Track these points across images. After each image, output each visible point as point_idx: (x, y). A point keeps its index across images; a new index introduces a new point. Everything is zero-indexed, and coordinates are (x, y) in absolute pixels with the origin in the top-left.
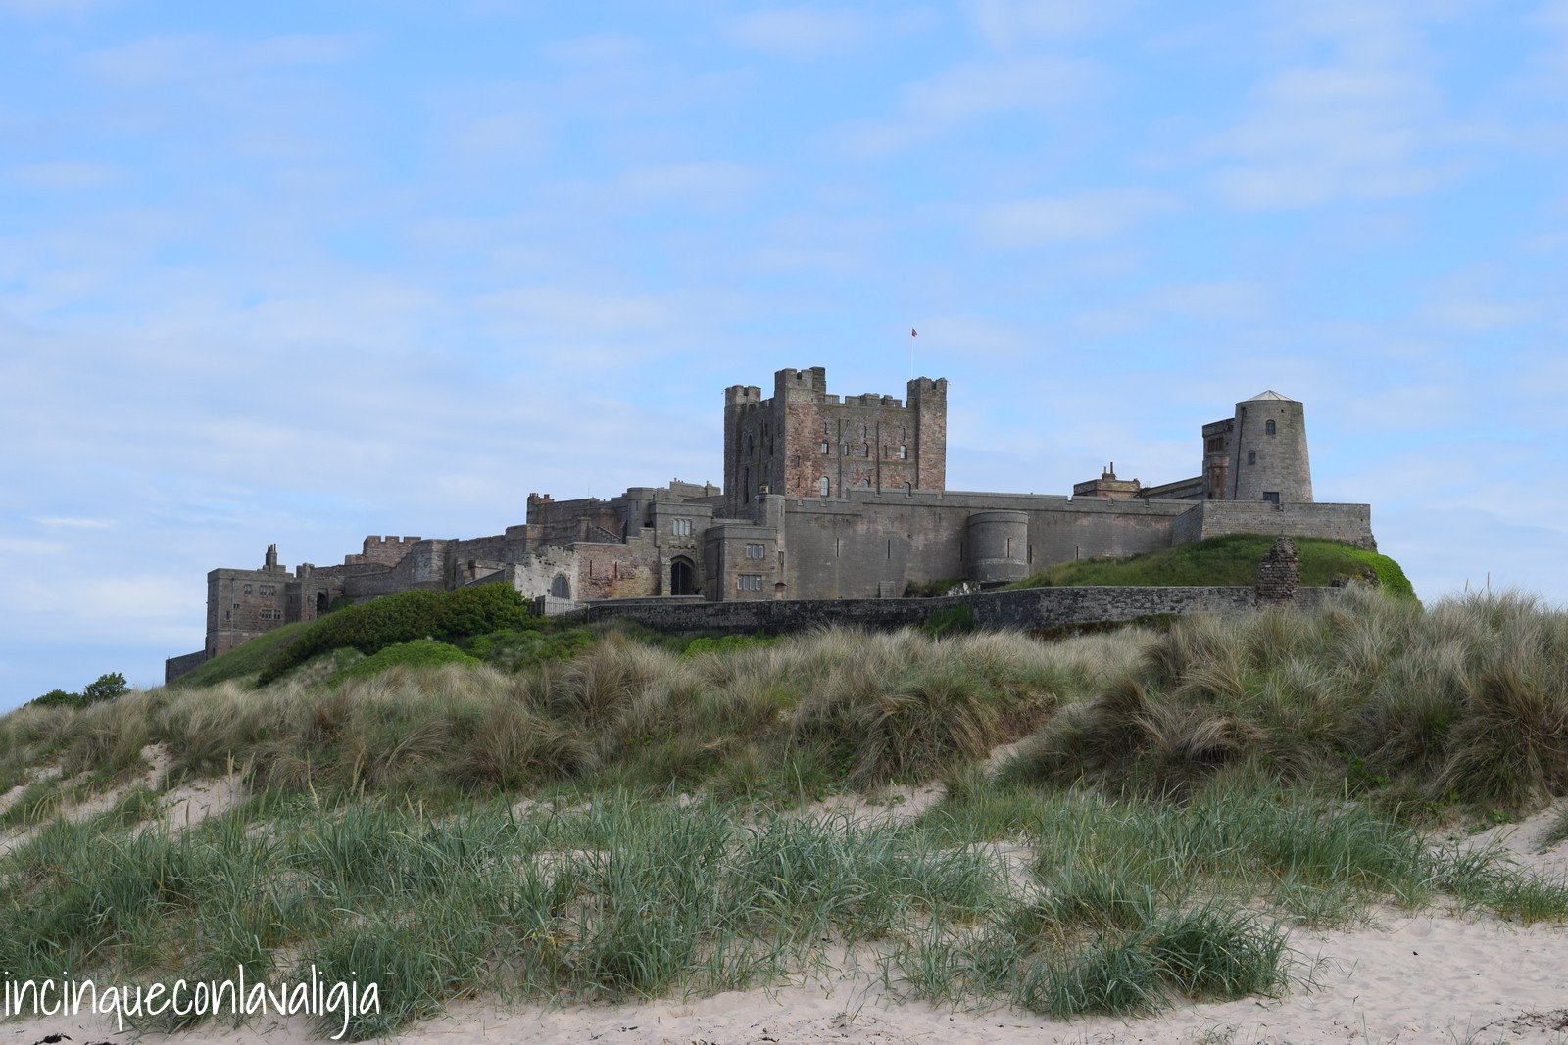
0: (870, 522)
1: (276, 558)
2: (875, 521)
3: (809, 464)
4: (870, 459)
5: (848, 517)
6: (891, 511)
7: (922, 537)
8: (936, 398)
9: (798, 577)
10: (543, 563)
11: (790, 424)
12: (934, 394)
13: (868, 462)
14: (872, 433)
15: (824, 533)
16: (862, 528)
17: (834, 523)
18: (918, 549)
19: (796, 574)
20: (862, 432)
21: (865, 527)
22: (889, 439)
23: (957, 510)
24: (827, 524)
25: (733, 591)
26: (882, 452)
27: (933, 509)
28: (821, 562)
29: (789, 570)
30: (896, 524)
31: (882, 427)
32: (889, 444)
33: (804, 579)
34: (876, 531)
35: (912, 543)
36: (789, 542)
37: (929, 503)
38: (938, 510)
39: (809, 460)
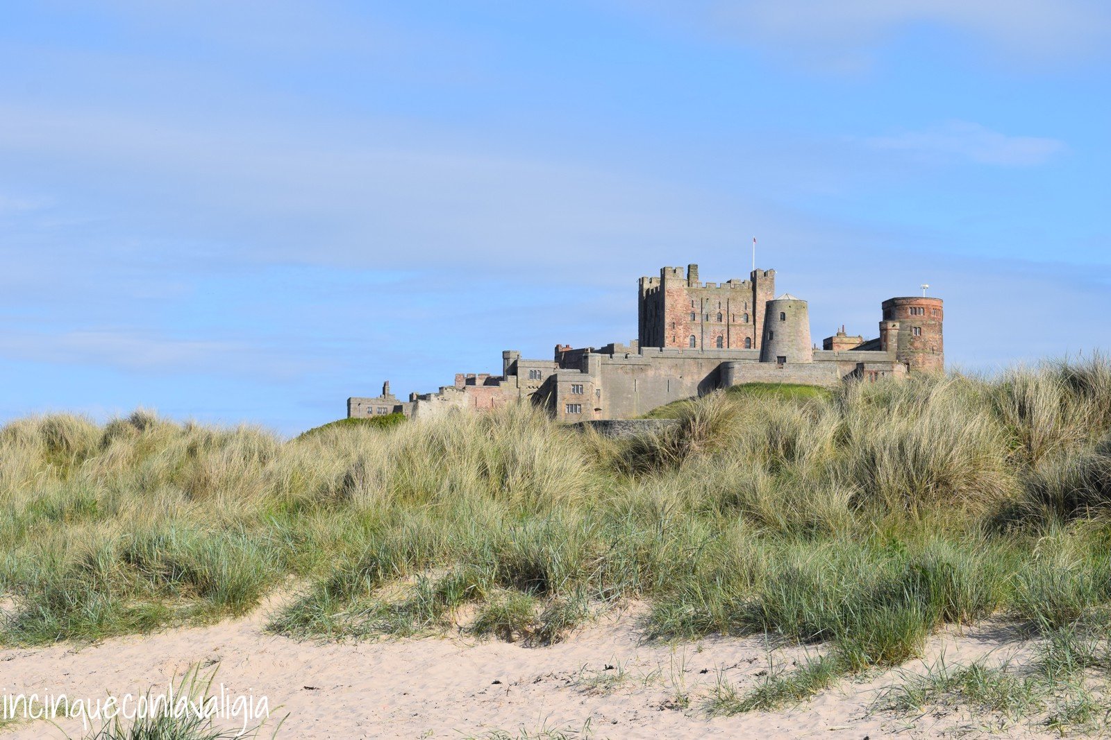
0: (656, 369)
1: (388, 390)
2: (660, 368)
3: (681, 327)
4: (723, 323)
5: (642, 366)
6: (669, 362)
7: (690, 378)
8: (768, 282)
9: (610, 405)
10: (440, 399)
11: (668, 302)
12: (766, 280)
13: (721, 325)
14: (724, 306)
15: (626, 377)
16: (651, 373)
17: (633, 370)
18: (687, 385)
19: (608, 403)
20: (717, 305)
21: (653, 373)
22: (736, 309)
23: (712, 360)
24: (628, 371)
25: (563, 414)
26: (731, 319)
27: (697, 360)
28: (625, 395)
29: (604, 400)
30: (673, 370)
31: (730, 302)
32: (735, 313)
33: (614, 406)
34: (660, 375)
35: (684, 382)
36: (604, 383)
37: (694, 357)
38: (700, 361)
39: (681, 324)
